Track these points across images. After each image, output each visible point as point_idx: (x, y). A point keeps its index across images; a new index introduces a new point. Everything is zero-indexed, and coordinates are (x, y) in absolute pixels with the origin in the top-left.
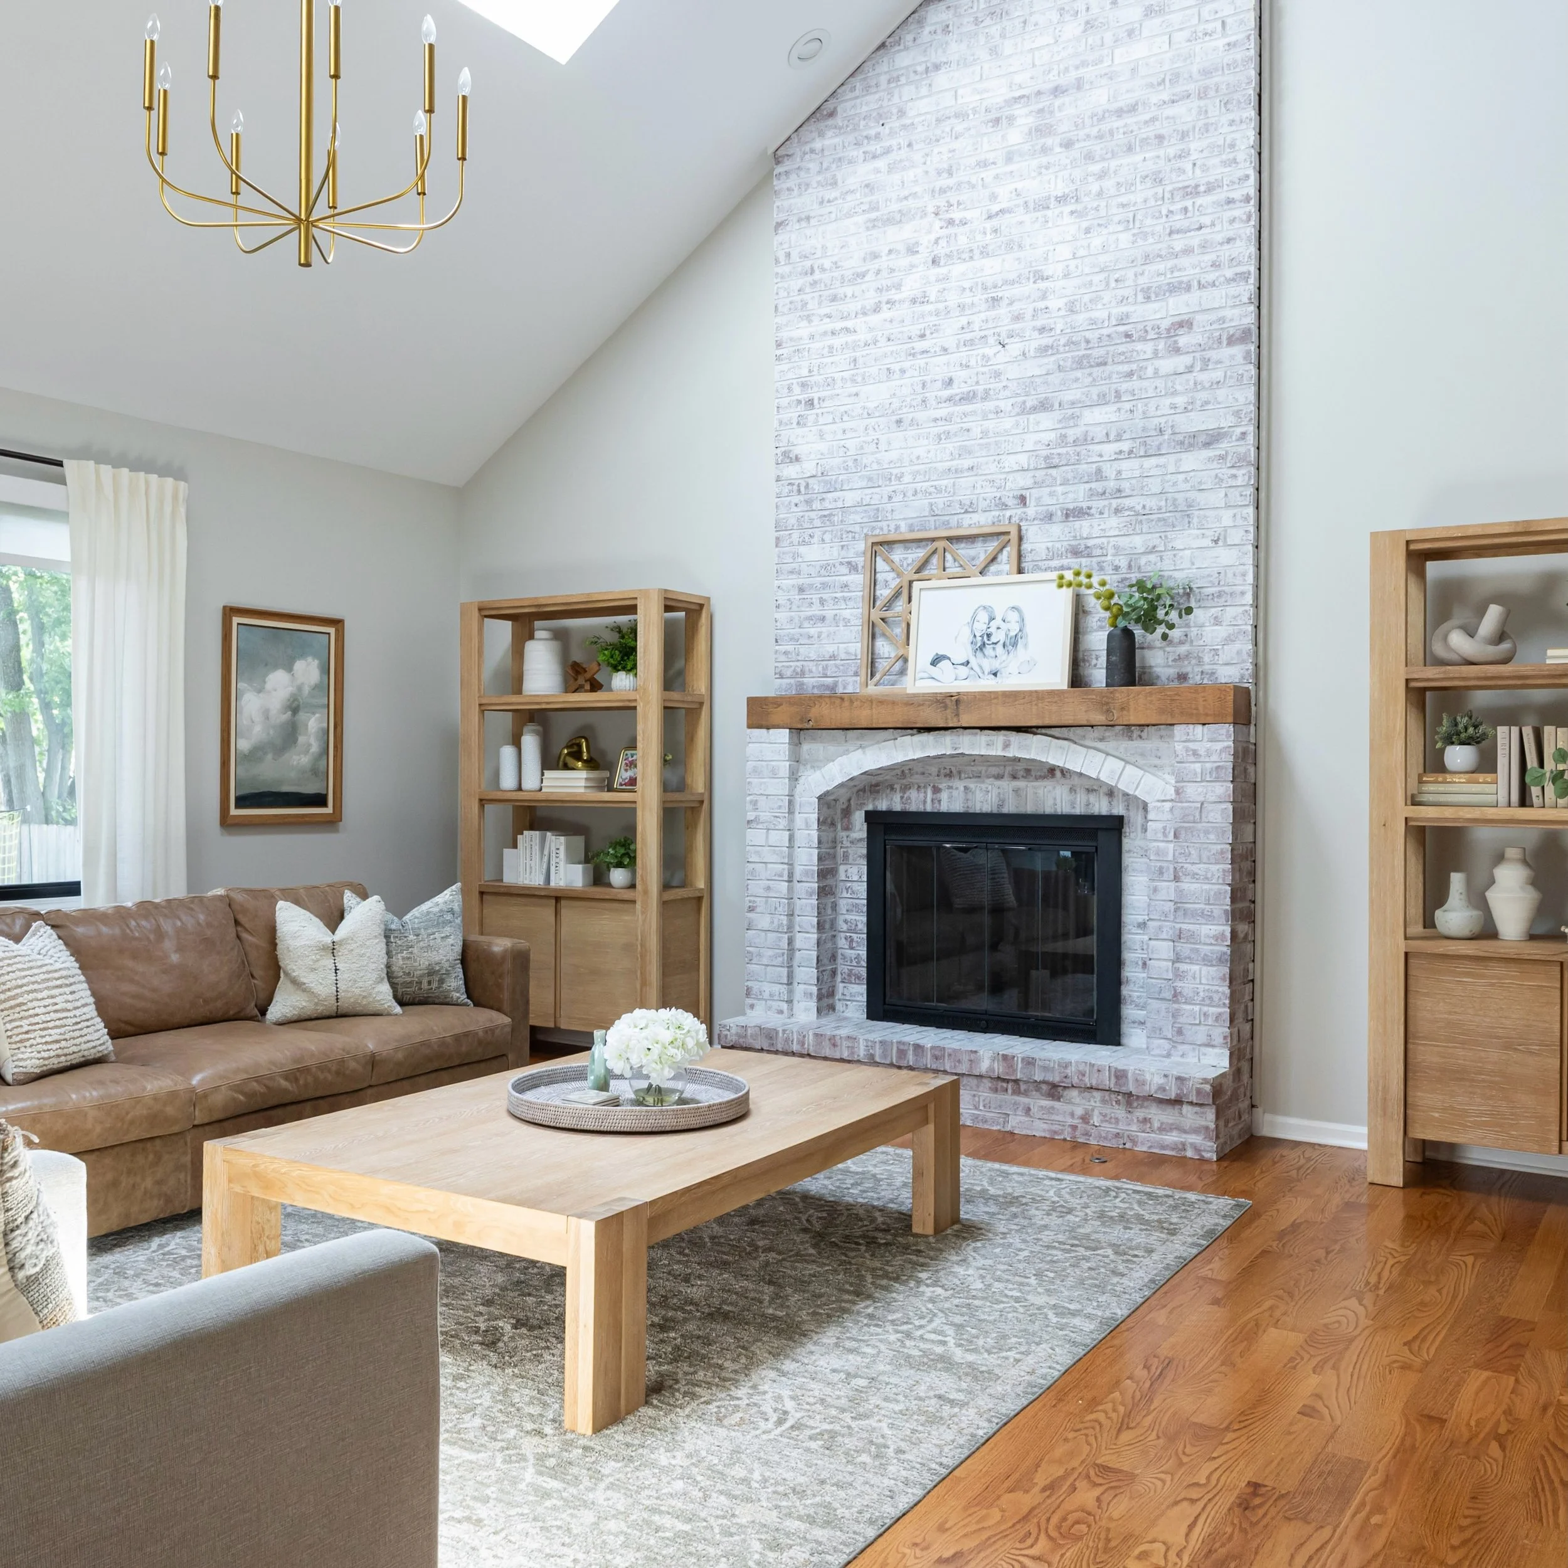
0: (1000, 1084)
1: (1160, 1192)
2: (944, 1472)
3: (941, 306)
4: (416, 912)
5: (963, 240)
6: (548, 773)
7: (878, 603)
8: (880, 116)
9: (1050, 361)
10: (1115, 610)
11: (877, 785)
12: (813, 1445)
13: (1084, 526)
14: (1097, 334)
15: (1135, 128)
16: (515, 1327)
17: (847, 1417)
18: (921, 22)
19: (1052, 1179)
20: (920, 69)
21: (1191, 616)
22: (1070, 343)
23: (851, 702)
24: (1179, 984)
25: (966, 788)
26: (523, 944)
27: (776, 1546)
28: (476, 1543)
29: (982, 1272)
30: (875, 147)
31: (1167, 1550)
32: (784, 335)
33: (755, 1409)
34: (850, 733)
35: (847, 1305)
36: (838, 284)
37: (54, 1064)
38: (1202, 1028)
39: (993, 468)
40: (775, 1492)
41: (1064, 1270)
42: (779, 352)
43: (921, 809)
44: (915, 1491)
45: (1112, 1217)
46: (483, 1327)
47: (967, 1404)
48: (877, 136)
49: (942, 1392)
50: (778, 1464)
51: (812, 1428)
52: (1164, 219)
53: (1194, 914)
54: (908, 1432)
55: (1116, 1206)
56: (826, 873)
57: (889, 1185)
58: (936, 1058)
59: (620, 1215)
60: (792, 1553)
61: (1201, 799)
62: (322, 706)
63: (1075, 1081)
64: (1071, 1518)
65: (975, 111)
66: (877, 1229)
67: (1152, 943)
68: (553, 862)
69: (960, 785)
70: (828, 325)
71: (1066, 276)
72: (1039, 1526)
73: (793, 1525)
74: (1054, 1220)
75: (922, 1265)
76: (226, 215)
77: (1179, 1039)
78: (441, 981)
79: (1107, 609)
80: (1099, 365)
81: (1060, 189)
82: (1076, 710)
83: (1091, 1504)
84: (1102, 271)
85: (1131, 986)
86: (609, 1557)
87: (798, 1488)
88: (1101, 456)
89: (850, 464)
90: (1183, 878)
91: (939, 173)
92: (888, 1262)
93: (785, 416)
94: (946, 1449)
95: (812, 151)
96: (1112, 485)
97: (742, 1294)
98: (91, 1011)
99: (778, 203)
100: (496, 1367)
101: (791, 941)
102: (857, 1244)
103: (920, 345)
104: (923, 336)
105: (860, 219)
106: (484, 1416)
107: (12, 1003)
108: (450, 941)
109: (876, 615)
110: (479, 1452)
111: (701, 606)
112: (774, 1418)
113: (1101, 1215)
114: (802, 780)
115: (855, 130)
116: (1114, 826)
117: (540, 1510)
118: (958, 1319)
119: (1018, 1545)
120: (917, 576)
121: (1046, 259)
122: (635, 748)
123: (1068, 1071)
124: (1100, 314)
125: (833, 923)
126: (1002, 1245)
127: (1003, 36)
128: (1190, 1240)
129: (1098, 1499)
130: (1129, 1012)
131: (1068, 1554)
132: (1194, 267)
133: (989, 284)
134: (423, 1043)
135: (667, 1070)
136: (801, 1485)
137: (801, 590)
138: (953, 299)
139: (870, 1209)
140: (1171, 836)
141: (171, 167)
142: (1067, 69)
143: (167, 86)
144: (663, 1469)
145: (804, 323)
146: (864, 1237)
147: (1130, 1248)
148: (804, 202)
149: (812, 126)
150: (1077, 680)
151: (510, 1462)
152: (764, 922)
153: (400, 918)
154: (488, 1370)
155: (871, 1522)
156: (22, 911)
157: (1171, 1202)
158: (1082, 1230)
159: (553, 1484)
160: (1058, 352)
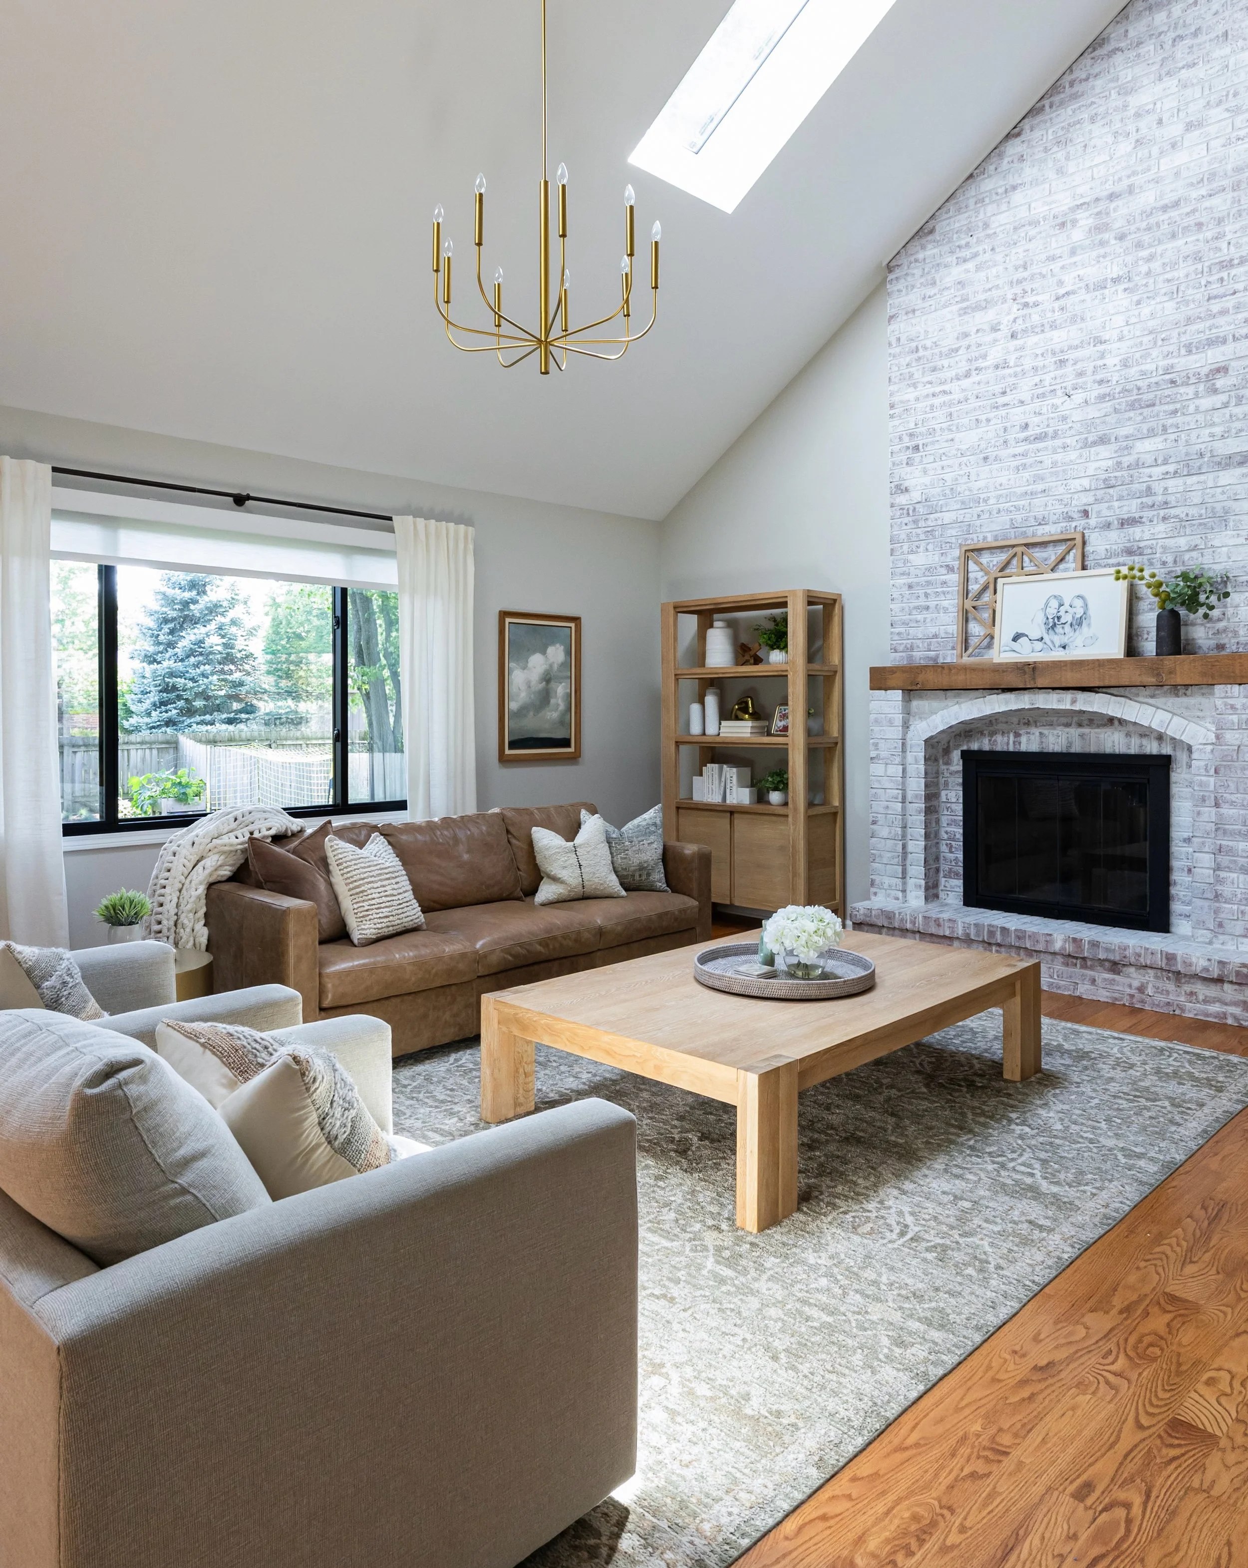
0: (1071, 960)
1: (1207, 1054)
2: (1036, 1288)
3: (1019, 369)
4: (630, 825)
5: (1036, 318)
6: (724, 723)
7: (970, 595)
8: (969, 230)
9: (1107, 406)
10: (1163, 596)
11: (970, 731)
12: (930, 1256)
13: (1136, 532)
14: (1147, 382)
15: (1178, 219)
16: (700, 1139)
17: (955, 1234)
18: (1001, 156)
19: (1115, 1038)
20: (1000, 191)
21: (1228, 599)
22: (1125, 390)
23: (950, 670)
24: (1219, 887)
25: (1041, 733)
26: (705, 848)
27: (901, 1344)
28: (670, 1317)
29: (1061, 1115)
30: (966, 253)
31: (1233, 1378)
32: (896, 399)
33: (882, 1221)
34: (949, 693)
35: (953, 1137)
36: (937, 358)
37: (386, 931)
38: (1239, 923)
39: (1061, 490)
40: (899, 1295)
41: (1129, 1117)
42: (892, 412)
43: (1005, 749)
44: (1012, 1304)
45: (1167, 1074)
46: (677, 1137)
47: (1053, 1230)
48: (967, 245)
49: (1032, 1218)
50: (902, 1270)
51: (928, 1241)
52: (1203, 289)
53: (1233, 833)
54: (1005, 1251)
55: (1170, 1064)
56: (931, 797)
57: (984, 1037)
58: (1019, 938)
59: (778, 1068)
60: (913, 1350)
61: (1238, 743)
62: (566, 678)
63: (1133, 960)
64: (1147, 1340)
65: (1045, 218)
66: (975, 1074)
67: (1196, 854)
68: (728, 786)
69: (1036, 731)
70: (930, 389)
71: (1121, 339)
72: (1118, 1345)
73: (914, 1325)
74: (1118, 1074)
75: (1012, 1106)
76: (492, 343)
77: (1221, 930)
78: (648, 875)
79: (1156, 595)
80: (1148, 406)
81: (1115, 271)
82: (1130, 674)
83: (1162, 1330)
84: (1151, 333)
85: (1178, 887)
86: (770, 1339)
87: (918, 1293)
88: (1150, 477)
89: (948, 492)
90: (1223, 805)
91: (1016, 269)
92: (985, 1102)
93: (896, 459)
94: (1037, 1269)
95: (916, 261)
96: (1160, 499)
97: (870, 1123)
98: (410, 895)
99: (890, 302)
100: (686, 1171)
101: (904, 847)
102: (960, 1086)
103: (1002, 400)
104: (1004, 393)
105: (955, 308)
106: (677, 1212)
107: (358, 890)
108: (655, 846)
109: (968, 604)
110: (673, 1241)
111: (835, 601)
112: (897, 1230)
113: (1158, 1071)
114: (912, 728)
115: (949, 242)
116: (1163, 764)
117: (717, 1293)
118: (1043, 1155)
119: (1101, 1361)
120: (1000, 574)
121: (1104, 327)
122: (787, 704)
123: (1127, 953)
124: (1149, 367)
125: (937, 834)
126: (1077, 1093)
127: (1067, 158)
128: (1235, 1097)
129: (1168, 1325)
130: (1176, 907)
131: (1145, 1374)
132: (1229, 324)
133: (1057, 350)
134: (636, 920)
135: (812, 952)
136: (920, 1290)
137: (910, 587)
138: (1028, 363)
139: (970, 1057)
140: (1212, 772)
141: (454, 312)
142: (1120, 179)
143: (450, 254)
144: (811, 1266)
145: (911, 389)
146: (965, 1080)
147: (1184, 1101)
148: (912, 298)
149: (916, 242)
150: (1131, 650)
151: (696, 1251)
152: (884, 832)
153: (619, 828)
154: (680, 1174)
155: (978, 1328)
156: (365, 825)
157: (1216, 1062)
158: (1142, 1084)
159: (727, 1272)
160: (1114, 398)
